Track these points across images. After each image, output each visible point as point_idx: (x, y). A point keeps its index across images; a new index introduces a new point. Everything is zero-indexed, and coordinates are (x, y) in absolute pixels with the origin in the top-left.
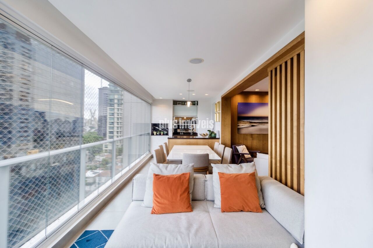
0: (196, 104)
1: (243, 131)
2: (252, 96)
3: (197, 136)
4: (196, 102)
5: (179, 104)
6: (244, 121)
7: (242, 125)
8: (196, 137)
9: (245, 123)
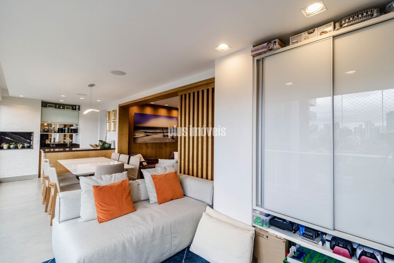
0: (77, 109)
1: (139, 141)
2: (147, 108)
3: (79, 147)
4: (77, 107)
5: (50, 106)
6: (140, 131)
7: (137, 134)
8: (78, 149)
9: (141, 133)
